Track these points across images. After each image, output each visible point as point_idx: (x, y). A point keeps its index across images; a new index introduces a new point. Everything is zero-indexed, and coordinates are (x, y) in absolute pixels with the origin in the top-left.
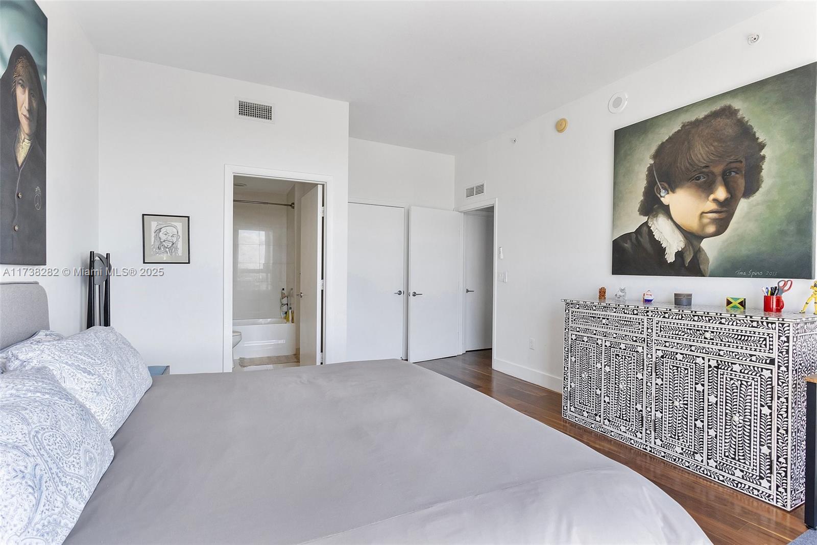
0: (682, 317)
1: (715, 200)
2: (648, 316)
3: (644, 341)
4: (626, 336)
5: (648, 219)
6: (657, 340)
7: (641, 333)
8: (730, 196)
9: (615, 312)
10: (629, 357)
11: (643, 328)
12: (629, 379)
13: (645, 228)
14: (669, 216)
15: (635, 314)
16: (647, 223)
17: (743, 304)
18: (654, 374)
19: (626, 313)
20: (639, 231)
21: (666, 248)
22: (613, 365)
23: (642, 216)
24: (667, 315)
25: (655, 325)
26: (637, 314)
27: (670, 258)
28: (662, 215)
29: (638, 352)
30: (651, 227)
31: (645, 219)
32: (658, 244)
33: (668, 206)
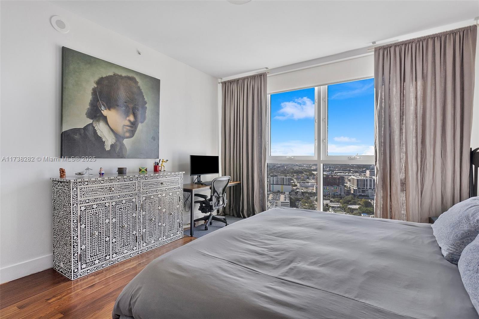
0: (153, 177)
1: (130, 121)
2: (138, 180)
3: (136, 195)
4: (126, 195)
5: (93, 121)
6: (142, 192)
7: (135, 191)
8: (135, 120)
9: (119, 182)
10: (128, 207)
11: (136, 187)
12: (128, 219)
13: (91, 127)
14: (107, 123)
15: (131, 181)
16: (92, 124)
17: (146, 170)
18: (141, 210)
19: (126, 181)
20: (85, 128)
21: (105, 142)
22: (118, 216)
23: (88, 119)
24: (147, 178)
25: (141, 184)
26: (132, 180)
27: (108, 148)
28: (102, 121)
29: (133, 202)
30: (95, 127)
31: (90, 121)
32: (100, 138)
33: (106, 117)
